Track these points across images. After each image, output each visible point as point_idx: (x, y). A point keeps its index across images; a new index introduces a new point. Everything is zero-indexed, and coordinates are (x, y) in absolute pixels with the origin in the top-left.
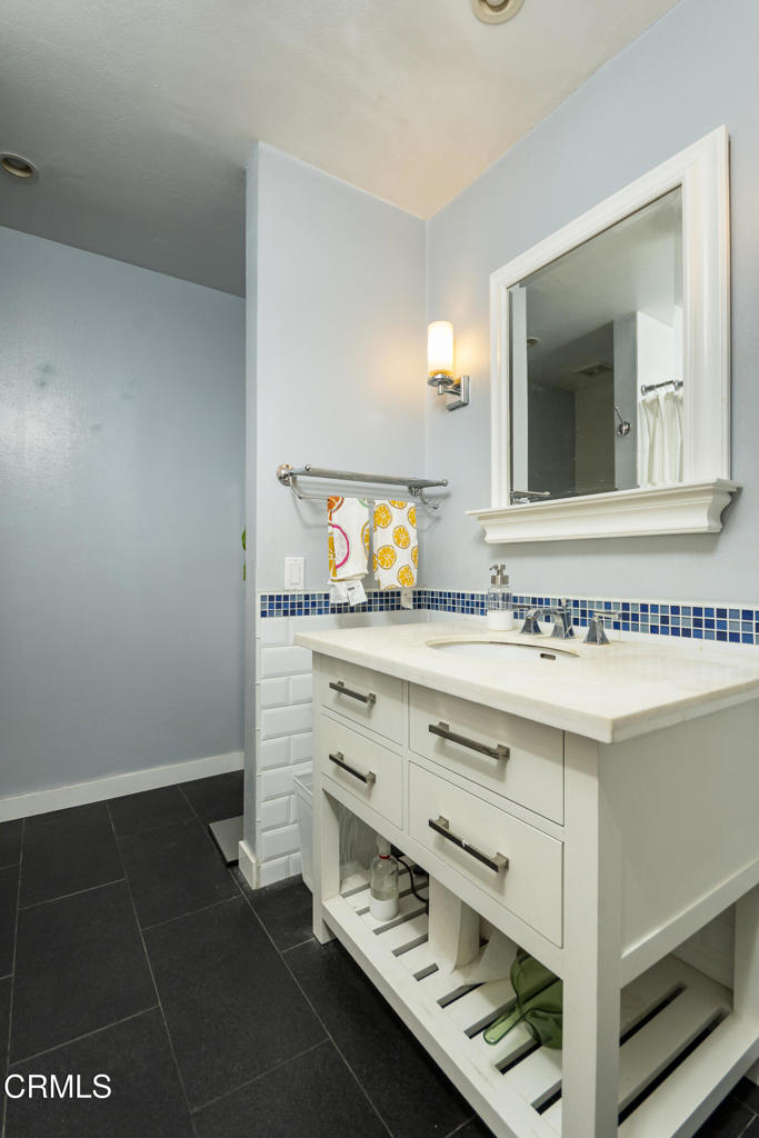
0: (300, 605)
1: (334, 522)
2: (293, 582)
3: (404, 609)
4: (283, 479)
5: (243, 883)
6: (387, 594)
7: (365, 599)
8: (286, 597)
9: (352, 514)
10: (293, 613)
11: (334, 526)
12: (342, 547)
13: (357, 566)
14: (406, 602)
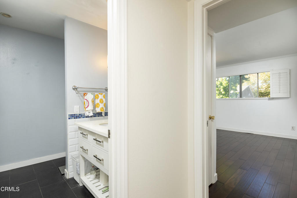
0: (78, 116)
1: (85, 98)
2: (76, 112)
3: (103, 116)
4: (74, 89)
5: (65, 178)
6: (98, 113)
7: (93, 115)
8: (75, 115)
9: (90, 97)
10: (76, 118)
11: (85, 99)
12: (87, 104)
13: (91, 107)
14: (103, 115)
